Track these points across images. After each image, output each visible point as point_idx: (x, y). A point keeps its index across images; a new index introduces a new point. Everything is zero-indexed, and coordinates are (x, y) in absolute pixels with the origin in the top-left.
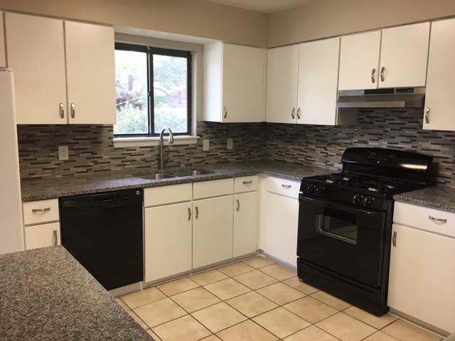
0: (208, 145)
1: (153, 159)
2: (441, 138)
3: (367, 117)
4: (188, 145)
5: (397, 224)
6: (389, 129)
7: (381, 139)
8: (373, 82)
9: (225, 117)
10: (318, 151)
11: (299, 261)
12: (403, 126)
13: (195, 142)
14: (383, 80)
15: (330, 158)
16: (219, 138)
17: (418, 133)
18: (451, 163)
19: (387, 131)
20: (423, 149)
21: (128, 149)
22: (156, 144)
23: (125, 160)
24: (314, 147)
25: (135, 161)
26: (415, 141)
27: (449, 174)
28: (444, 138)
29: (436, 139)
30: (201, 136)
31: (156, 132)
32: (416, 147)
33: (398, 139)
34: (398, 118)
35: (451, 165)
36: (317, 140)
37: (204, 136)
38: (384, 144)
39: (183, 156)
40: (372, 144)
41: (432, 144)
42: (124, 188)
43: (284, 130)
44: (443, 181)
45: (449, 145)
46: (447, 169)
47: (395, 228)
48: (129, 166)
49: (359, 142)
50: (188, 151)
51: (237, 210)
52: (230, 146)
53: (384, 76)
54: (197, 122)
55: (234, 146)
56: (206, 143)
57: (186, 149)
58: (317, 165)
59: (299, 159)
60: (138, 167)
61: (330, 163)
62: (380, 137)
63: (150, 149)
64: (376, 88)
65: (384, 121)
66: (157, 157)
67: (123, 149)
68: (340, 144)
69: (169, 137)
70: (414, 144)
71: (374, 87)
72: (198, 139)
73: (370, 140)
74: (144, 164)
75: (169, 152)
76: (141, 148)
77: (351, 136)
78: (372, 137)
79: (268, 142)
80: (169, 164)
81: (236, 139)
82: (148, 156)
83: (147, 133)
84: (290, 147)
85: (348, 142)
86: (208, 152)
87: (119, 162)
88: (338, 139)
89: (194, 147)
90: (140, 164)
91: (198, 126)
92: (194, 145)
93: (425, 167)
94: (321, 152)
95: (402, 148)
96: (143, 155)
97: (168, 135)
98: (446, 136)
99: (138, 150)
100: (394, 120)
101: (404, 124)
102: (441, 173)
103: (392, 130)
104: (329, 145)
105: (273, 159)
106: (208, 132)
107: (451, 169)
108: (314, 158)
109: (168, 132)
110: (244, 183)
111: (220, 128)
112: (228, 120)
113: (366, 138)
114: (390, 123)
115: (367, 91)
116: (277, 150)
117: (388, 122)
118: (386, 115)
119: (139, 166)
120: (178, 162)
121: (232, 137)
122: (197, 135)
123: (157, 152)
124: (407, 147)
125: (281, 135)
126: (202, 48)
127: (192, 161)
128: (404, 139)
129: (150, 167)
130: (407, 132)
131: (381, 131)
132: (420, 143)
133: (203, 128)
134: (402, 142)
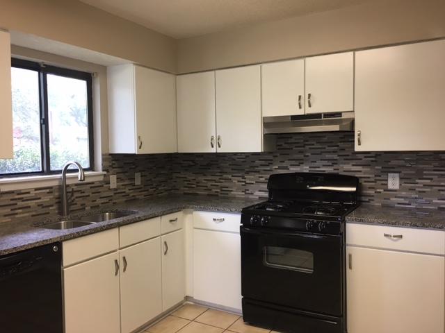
0: (116, 180)
1: (51, 203)
2: (361, 159)
3: (286, 143)
4: (93, 183)
5: (351, 245)
6: (309, 154)
7: (302, 163)
8: (300, 107)
9: (140, 148)
10: (235, 180)
11: (244, 302)
12: (322, 150)
13: (101, 178)
14: (310, 106)
15: (248, 187)
16: (126, 172)
17: (339, 156)
18: (372, 182)
19: (308, 156)
20: (345, 171)
21: (19, 193)
22: (56, 183)
23: (16, 207)
24: (230, 177)
25: (29, 207)
26: (336, 164)
27: (372, 192)
28: (364, 159)
29: (357, 161)
30: (107, 171)
31: (52, 168)
32: (338, 169)
33: (319, 163)
34: (317, 143)
35: (373, 184)
36: (232, 169)
37: (111, 172)
38: (305, 169)
39: (89, 196)
40: (293, 170)
41: (353, 165)
42: (37, 245)
43: (193, 161)
44: (367, 200)
45: (370, 165)
46: (370, 188)
47: (349, 250)
48: (21, 215)
49: (280, 168)
50: (94, 190)
51: (165, 253)
52: (138, 182)
53: (311, 101)
54: (103, 155)
55: (141, 181)
56: (113, 179)
57: (91, 187)
58: (235, 195)
59: (214, 190)
60: (33, 216)
61: (249, 192)
62: (301, 162)
63: (48, 191)
64: (303, 114)
65: (304, 147)
66: (57, 200)
67: (12, 192)
68: (259, 172)
69: (79, 174)
70: (336, 167)
71: (301, 112)
72: (105, 175)
73: (291, 165)
74: (41, 211)
75: (73, 192)
76: (36, 189)
77: (270, 163)
78: (293, 162)
79: (175, 175)
80: (73, 208)
81: (143, 173)
82: (46, 199)
83: (41, 170)
84: (201, 178)
85: (268, 169)
86: (116, 189)
87: (8, 210)
88: (257, 167)
89: (100, 185)
90: (35, 211)
91: (103, 160)
92: (99, 181)
93: (354, 189)
94: (239, 181)
95: (324, 171)
96: (40, 198)
97: (76, 171)
98: (365, 157)
99: (33, 194)
100: (313, 145)
101: (325, 148)
102: (365, 192)
103: (312, 154)
104: (247, 173)
105: (182, 193)
106: (114, 166)
107: (373, 188)
108: (231, 188)
109: (76, 167)
110: (171, 221)
111: (127, 162)
112: (143, 151)
113: (287, 163)
114: (310, 148)
115: (294, 117)
116: (186, 182)
117: (307, 147)
118: (305, 141)
119: (34, 213)
120: (82, 205)
121: (140, 171)
122: (103, 170)
123: (57, 194)
124: (329, 170)
125: (190, 166)
126: (104, 69)
127: (99, 201)
128: (325, 163)
129: (48, 213)
130: (328, 156)
131: (301, 156)
132: (341, 165)
133: (110, 162)
134: (324, 166)
